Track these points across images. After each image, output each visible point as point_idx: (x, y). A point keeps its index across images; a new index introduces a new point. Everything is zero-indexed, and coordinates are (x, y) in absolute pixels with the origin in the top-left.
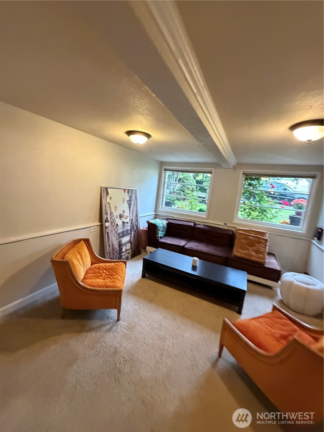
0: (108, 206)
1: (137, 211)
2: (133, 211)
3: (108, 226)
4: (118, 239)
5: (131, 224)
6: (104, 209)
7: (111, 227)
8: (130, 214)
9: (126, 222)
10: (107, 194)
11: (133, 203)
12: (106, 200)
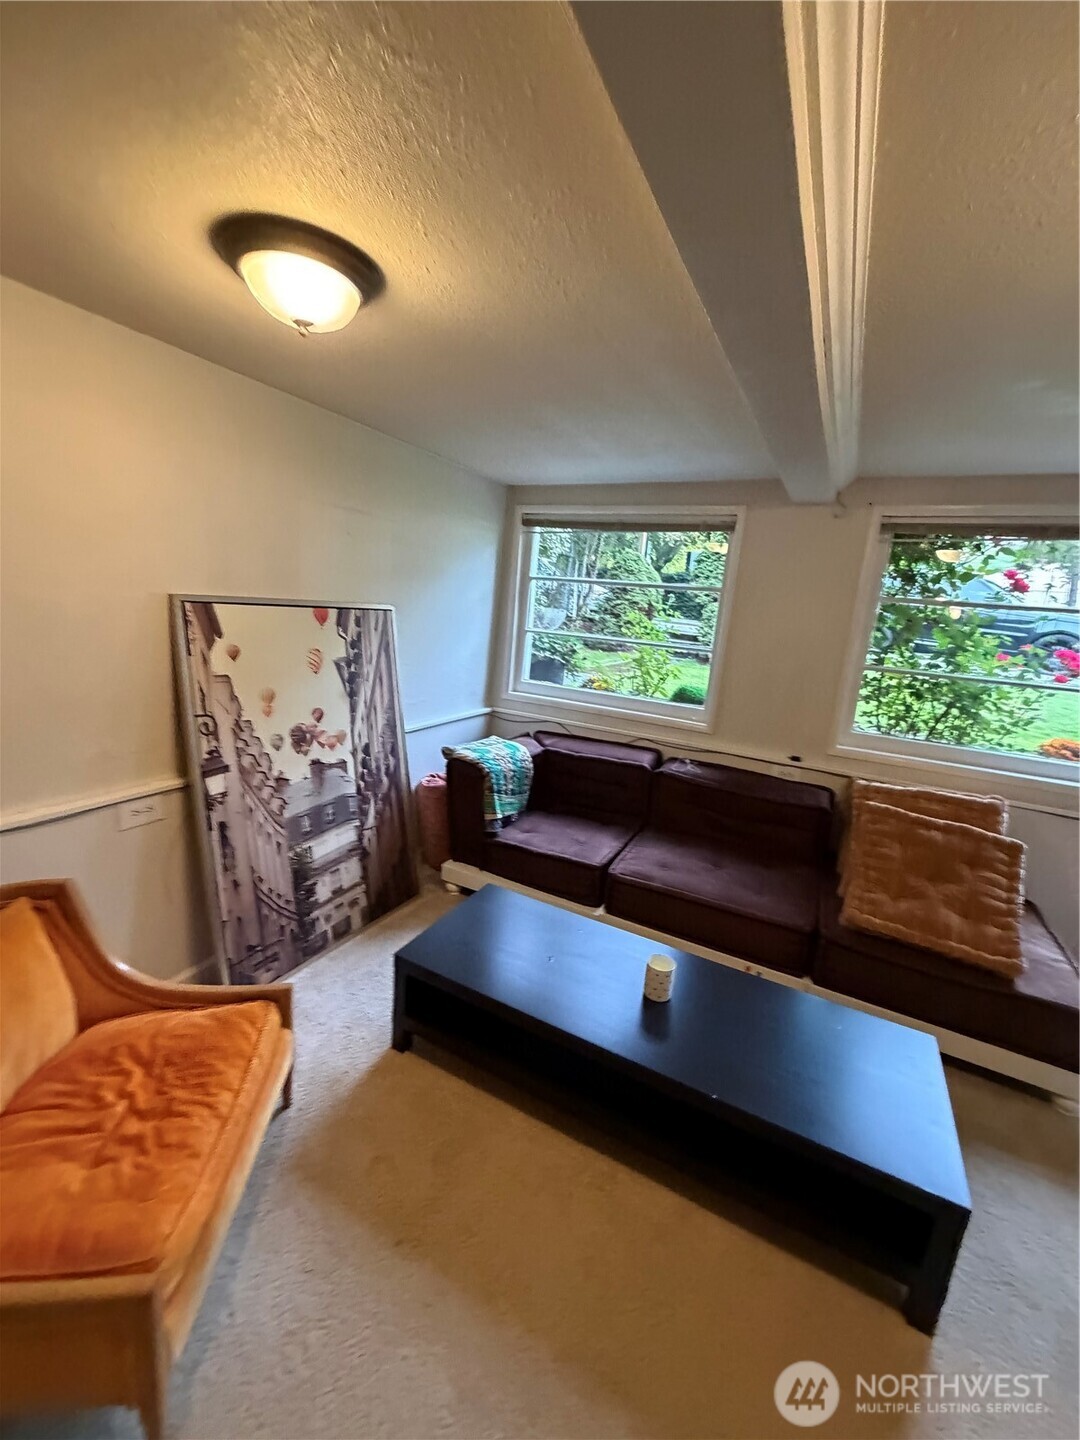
0: (218, 694)
1: (391, 707)
2: (371, 707)
3: (224, 795)
4: (291, 848)
5: (360, 769)
6: (192, 707)
7: (243, 796)
8: (353, 722)
9: (333, 761)
10: (213, 630)
11: (368, 669)
12: (206, 661)
